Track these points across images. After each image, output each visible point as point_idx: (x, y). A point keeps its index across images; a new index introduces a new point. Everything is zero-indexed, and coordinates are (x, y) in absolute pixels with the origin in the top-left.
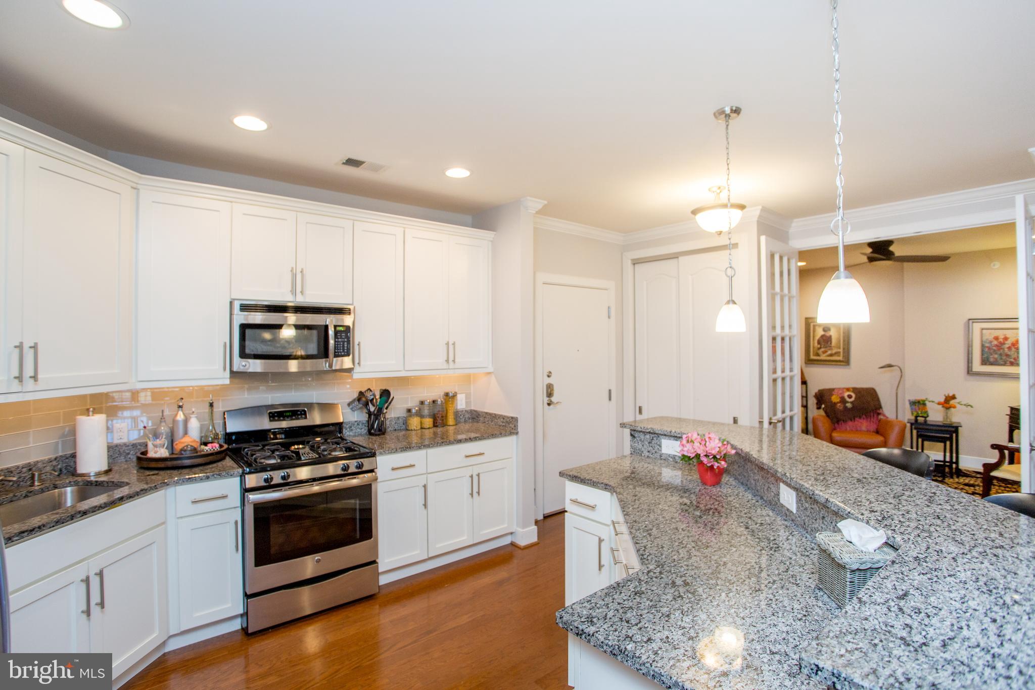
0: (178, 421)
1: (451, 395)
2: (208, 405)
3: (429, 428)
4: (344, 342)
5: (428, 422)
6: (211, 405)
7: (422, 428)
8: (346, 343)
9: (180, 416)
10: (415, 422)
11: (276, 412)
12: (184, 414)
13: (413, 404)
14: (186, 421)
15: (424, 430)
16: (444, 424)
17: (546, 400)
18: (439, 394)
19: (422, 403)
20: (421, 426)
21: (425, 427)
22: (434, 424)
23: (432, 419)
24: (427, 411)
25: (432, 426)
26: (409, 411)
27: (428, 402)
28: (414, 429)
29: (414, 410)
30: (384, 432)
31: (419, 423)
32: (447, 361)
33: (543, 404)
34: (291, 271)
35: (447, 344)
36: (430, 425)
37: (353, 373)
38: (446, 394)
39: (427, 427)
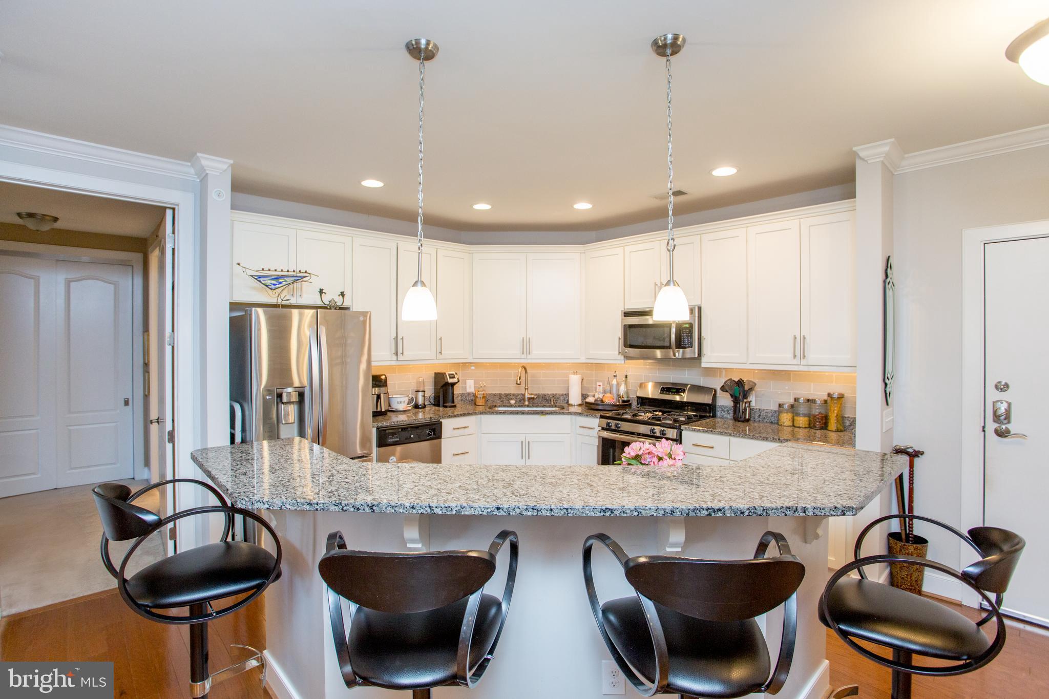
0: (612, 385)
1: (836, 396)
2: (625, 377)
3: (806, 428)
4: (687, 337)
5: (802, 421)
6: (626, 377)
7: (793, 426)
9: (614, 382)
10: (786, 418)
11: (666, 388)
12: (617, 381)
13: (788, 399)
14: (618, 385)
15: (796, 429)
17: (991, 426)
18: (819, 393)
19: (796, 400)
20: (793, 423)
21: (798, 426)
22: (809, 424)
23: (806, 419)
24: (802, 409)
25: (807, 426)
26: (780, 405)
27: (801, 400)
28: (785, 425)
29: (786, 406)
30: (748, 420)
31: (791, 420)
32: (795, 356)
33: (984, 431)
34: (656, 285)
35: (795, 338)
36: (805, 424)
37: (700, 363)
38: (829, 395)
39: (801, 425)
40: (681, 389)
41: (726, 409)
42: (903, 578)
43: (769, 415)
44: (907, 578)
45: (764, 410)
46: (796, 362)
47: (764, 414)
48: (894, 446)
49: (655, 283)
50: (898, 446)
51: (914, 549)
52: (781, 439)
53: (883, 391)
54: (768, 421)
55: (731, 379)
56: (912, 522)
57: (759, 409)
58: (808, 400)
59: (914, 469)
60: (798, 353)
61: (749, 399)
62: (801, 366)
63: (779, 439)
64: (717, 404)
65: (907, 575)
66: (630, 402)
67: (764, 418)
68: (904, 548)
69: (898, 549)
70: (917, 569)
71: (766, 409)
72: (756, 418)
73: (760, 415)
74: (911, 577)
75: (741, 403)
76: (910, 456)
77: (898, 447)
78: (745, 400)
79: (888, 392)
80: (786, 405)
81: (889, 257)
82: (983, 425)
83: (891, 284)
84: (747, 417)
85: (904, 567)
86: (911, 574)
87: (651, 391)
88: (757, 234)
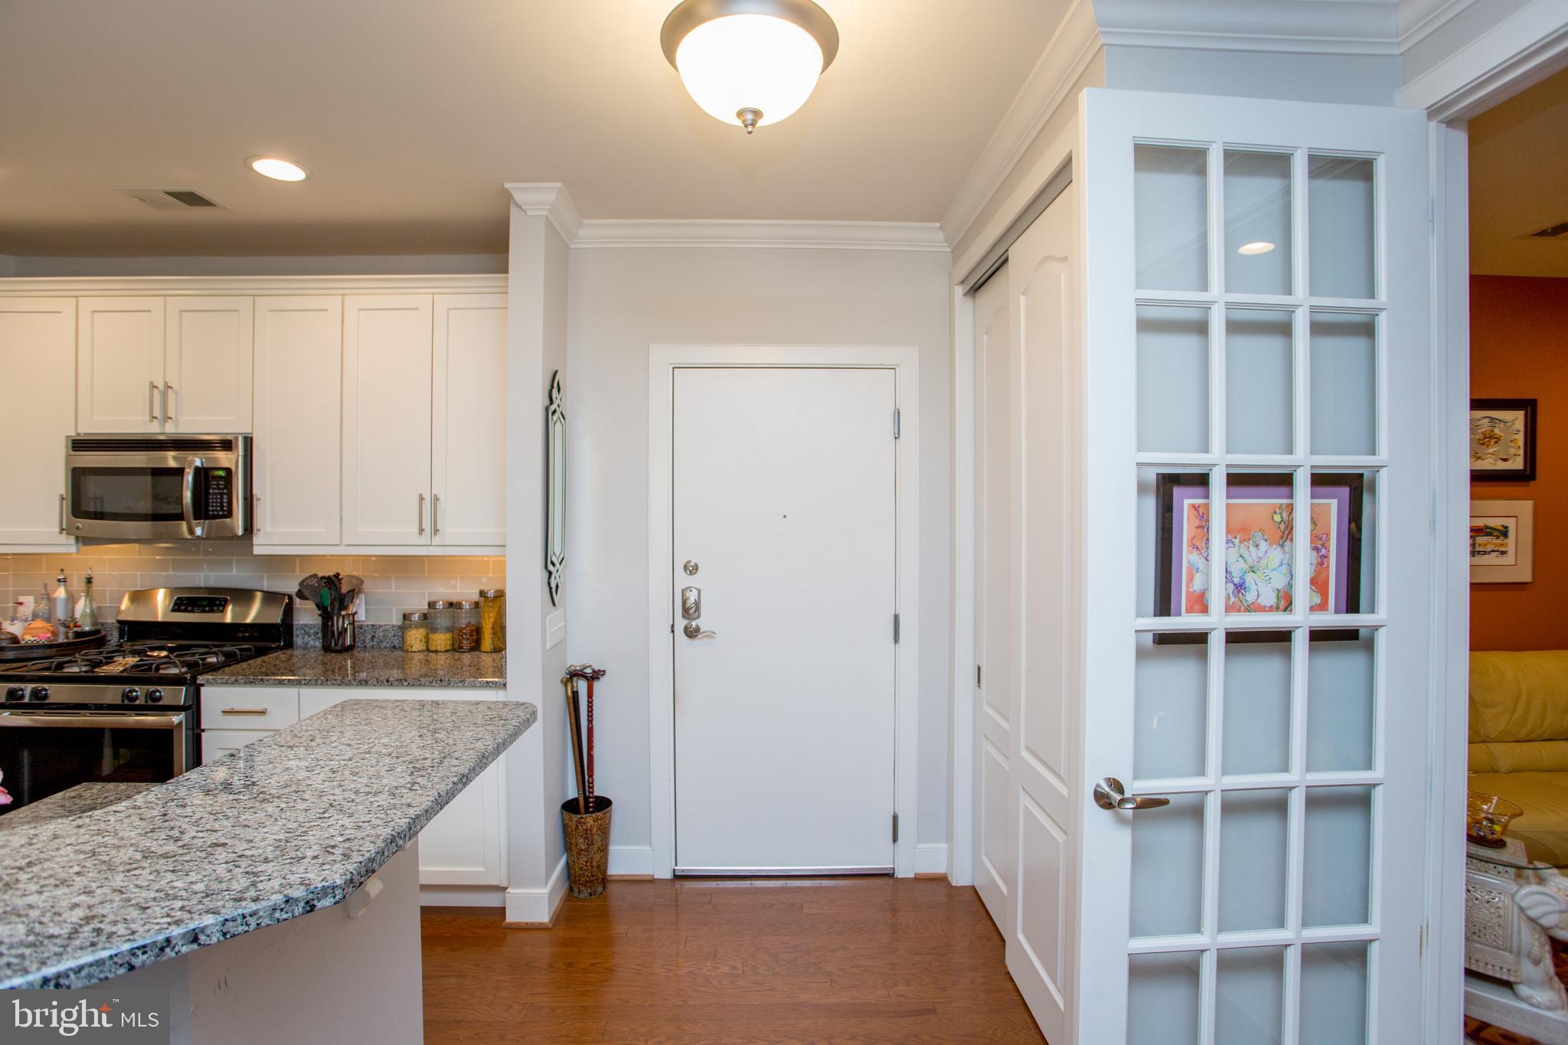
0: (55, 600)
1: (491, 594)
2: (86, 581)
3: (446, 651)
4: (222, 494)
5: (441, 640)
6: (92, 581)
7: (427, 650)
8: (225, 497)
9: (60, 594)
10: (415, 638)
11: (190, 598)
12: (66, 591)
13: (418, 604)
14: (69, 600)
15: (431, 656)
16: (476, 646)
17: (681, 623)
18: (466, 592)
19: (432, 605)
20: (427, 646)
21: (434, 649)
22: (453, 644)
23: (448, 636)
24: (442, 621)
25: (448, 648)
26: (406, 617)
27: (440, 605)
28: (414, 649)
29: (416, 617)
30: (351, 648)
31: (424, 640)
32: (421, 530)
33: (673, 631)
34: (153, 387)
35: (422, 499)
36: (445, 645)
37: (252, 545)
38: (482, 593)
39: (439, 648)
40: (218, 599)
41: (312, 631)
42: (581, 868)
43: (390, 635)
44: (586, 866)
45: (380, 626)
46: (424, 539)
47: (381, 634)
48: (568, 665)
49: (151, 383)
50: (572, 666)
51: (594, 821)
52: (391, 679)
53: (546, 584)
54: (388, 645)
55: (315, 576)
56: (592, 779)
57: (373, 625)
58: (451, 605)
59: (594, 698)
60: (427, 525)
61: (352, 609)
62: (431, 548)
63: (388, 681)
64: (295, 623)
65: (587, 862)
66: (103, 633)
67: (382, 641)
68: (580, 823)
69: (573, 827)
70: (599, 849)
71: (383, 624)
72: (367, 641)
73: (373, 637)
74: (591, 863)
75: (335, 618)
76: (588, 680)
77: (573, 668)
78: (343, 613)
79: (553, 585)
80: (417, 615)
81: (556, 371)
82: (671, 623)
83: (558, 414)
84: (348, 642)
85: (582, 850)
86: (592, 858)
87: (160, 607)
88: (360, 310)
